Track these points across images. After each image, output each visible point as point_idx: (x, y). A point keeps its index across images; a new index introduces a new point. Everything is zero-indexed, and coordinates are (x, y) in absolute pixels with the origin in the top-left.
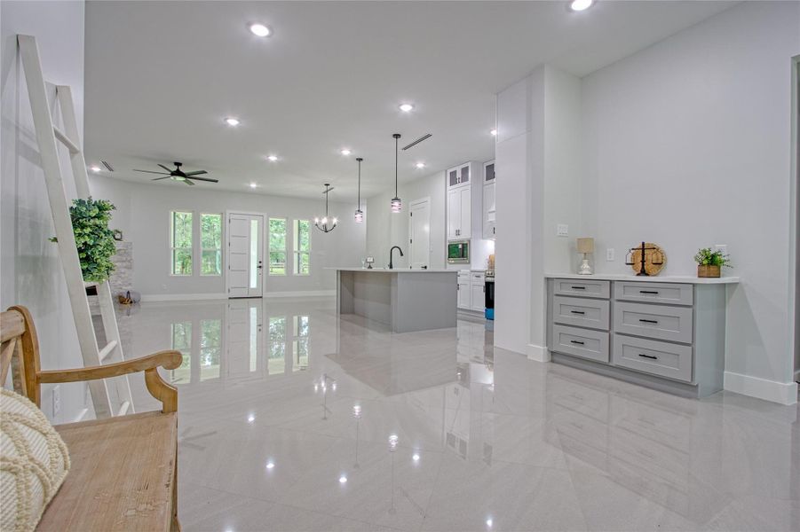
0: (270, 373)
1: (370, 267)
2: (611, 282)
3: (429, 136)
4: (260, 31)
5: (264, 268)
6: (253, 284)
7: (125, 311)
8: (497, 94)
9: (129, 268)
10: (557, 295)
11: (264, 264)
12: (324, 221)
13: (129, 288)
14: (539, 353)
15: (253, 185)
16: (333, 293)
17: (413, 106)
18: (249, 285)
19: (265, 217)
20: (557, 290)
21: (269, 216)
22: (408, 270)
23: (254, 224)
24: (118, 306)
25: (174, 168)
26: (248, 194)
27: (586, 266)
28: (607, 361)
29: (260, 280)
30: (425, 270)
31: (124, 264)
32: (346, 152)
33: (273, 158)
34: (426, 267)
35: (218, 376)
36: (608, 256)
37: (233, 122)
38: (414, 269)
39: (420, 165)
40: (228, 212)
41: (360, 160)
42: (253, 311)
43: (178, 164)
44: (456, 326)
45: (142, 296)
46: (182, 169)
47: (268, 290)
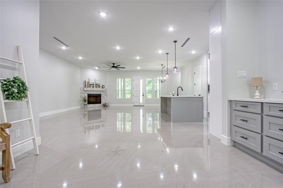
0: (147, 133)
1: (174, 95)
2: (262, 103)
3: (189, 39)
4: (103, 15)
5: (145, 96)
6: (141, 101)
7: (105, 109)
8: (209, 12)
9: (107, 96)
10: (235, 110)
11: (144, 95)
12: (161, 78)
13: (106, 102)
14: (225, 140)
15: (139, 68)
16: (159, 105)
17: (174, 28)
18: (140, 102)
19: (145, 78)
20: (234, 107)
21: (146, 78)
22: (194, 96)
23: (141, 81)
24: (103, 107)
25: (113, 65)
26: (138, 71)
27: (257, 93)
28: (260, 151)
29: (143, 100)
30: (200, 96)
31: (105, 95)
32: (160, 52)
33: (138, 58)
34: (200, 95)
35: (131, 131)
36: (274, 87)
37: (118, 48)
38: (196, 96)
39: (194, 52)
40: (133, 78)
41: (168, 54)
42: (141, 110)
43: (114, 64)
44: (202, 122)
45: (109, 105)
46: (115, 65)
47: (146, 104)
